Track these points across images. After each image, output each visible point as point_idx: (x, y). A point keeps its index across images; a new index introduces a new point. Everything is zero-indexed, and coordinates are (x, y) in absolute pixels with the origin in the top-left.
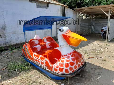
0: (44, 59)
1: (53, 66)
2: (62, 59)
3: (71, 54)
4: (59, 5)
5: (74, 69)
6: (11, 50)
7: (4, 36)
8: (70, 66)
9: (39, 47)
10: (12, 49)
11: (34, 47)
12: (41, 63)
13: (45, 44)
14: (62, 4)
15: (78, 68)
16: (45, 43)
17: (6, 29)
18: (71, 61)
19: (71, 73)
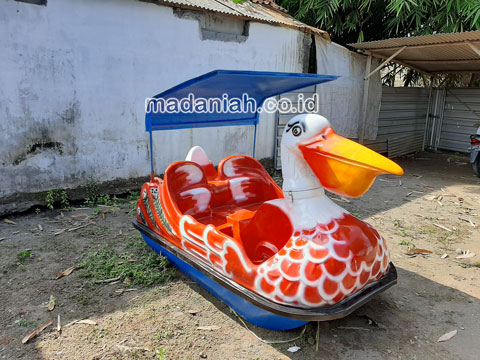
0: (220, 241)
1: (258, 271)
2: (294, 246)
3: (331, 226)
4: (291, 30)
5: (341, 288)
6: (95, 205)
7: (72, 149)
8: (325, 274)
9: (202, 196)
10: (96, 200)
11: (182, 194)
12: (208, 258)
13: (228, 185)
14: (303, 25)
15: (358, 284)
16: (226, 181)
17: (80, 120)
18: (332, 254)
19: (332, 303)
